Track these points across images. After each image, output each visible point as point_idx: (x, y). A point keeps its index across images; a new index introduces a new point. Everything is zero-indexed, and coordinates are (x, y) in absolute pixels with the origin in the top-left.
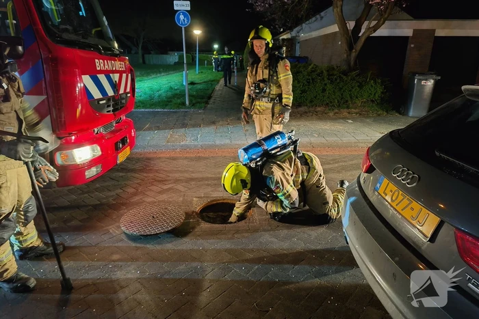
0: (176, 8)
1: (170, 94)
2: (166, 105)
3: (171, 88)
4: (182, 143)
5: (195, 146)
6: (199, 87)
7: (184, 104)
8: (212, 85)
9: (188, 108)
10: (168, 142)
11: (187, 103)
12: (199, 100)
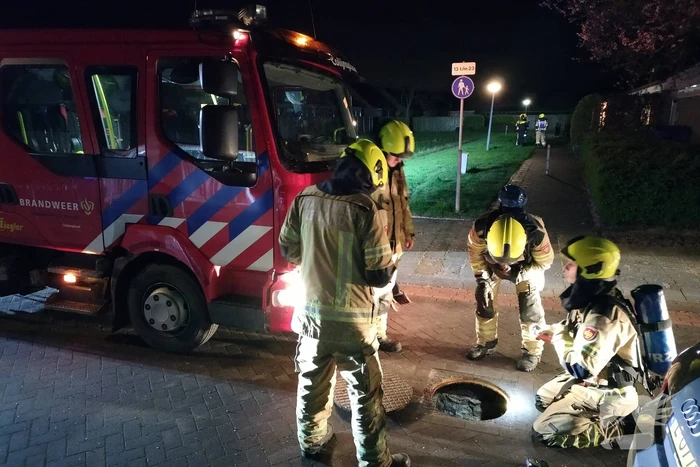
0: (454, 73)
1: (435, 189)
2: (426, 210)
3: (439, 179)
4: (436, 276)
5: (454, 283)
6: (483, 176)
7: (452, 208)
8: (506, 172)
9: (457, 215)
10: (416, 272)
11: (457, 207)
12: (476, 203)
